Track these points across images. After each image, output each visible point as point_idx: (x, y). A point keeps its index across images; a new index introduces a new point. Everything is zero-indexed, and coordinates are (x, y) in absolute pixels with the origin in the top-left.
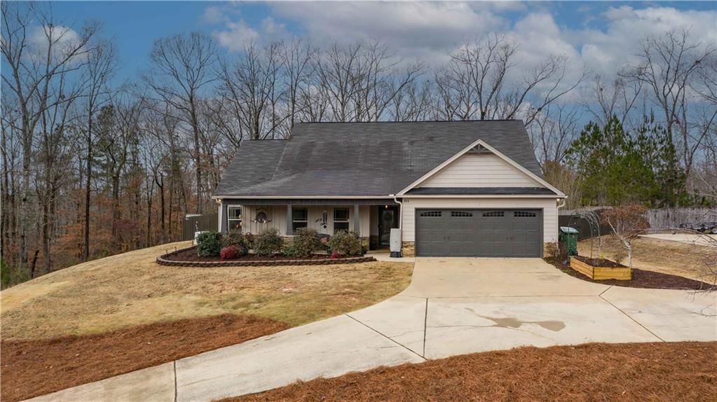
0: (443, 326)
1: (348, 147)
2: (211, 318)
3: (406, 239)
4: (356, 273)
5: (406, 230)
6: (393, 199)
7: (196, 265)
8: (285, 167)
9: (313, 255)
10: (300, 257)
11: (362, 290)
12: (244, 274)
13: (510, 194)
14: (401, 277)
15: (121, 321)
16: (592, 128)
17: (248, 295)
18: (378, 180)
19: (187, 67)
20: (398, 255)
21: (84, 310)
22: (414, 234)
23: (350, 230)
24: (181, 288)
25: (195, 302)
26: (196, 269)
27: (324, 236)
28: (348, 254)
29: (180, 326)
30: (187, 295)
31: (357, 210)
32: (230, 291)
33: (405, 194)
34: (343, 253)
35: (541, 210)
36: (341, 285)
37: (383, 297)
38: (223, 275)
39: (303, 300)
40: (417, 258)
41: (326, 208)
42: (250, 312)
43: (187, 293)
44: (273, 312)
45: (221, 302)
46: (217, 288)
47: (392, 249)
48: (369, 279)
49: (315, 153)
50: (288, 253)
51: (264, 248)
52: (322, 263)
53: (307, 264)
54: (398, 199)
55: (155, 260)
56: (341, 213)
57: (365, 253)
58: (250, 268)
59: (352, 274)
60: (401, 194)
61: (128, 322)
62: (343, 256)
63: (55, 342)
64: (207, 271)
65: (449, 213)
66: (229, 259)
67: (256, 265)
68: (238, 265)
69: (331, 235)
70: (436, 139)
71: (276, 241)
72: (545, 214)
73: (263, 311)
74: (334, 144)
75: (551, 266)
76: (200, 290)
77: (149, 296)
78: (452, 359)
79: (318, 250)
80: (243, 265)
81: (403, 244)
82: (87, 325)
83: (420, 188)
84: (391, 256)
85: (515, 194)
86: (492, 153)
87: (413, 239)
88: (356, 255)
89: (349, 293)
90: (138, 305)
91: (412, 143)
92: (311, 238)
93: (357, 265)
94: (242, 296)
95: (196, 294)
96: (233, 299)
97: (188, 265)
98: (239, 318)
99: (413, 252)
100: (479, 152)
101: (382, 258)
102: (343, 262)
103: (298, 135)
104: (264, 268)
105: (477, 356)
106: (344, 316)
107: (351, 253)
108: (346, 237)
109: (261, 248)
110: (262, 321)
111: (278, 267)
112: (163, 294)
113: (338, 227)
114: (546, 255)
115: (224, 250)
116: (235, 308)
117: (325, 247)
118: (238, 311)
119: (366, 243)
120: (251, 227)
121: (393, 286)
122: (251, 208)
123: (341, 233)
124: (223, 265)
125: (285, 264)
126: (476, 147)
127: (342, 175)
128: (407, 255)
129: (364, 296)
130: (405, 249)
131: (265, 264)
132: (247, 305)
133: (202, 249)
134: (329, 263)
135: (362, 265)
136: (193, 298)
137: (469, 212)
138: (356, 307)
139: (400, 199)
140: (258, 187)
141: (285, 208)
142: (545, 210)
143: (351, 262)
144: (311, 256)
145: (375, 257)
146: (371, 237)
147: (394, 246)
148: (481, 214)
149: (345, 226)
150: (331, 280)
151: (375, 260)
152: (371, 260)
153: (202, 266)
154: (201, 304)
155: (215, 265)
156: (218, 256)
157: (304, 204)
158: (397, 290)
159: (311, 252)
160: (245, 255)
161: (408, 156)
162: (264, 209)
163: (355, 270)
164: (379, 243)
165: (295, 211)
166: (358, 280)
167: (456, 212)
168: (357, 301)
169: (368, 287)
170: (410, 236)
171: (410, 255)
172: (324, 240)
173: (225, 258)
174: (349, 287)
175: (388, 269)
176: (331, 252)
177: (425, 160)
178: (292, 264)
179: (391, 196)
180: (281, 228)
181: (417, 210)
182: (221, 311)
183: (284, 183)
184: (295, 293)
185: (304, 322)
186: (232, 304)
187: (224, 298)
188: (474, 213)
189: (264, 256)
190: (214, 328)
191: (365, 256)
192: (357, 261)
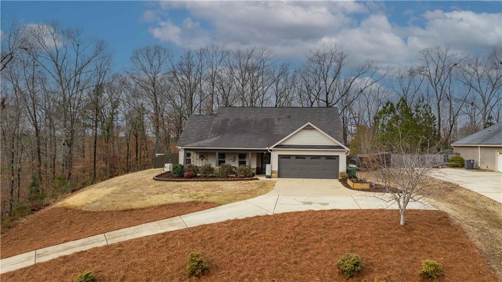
0: (282, 204)
1: (246, 121)
2: (188, 202)
3: (273, 170)
4: (249, 185)
5: (273, 165)
6: (267, 150)
7: (174, 181)
8: (213, 132)
9: (229, 177)
10: (223, 178)
11: (252, 192)
12: (198, 185)
13: (323, 148)
14: (269, 187)
15: (149, 203)
16: (390, 104)
17: (202, 194)
18: (261, 140)
19: (152, 65)
20: (270, 177)
21: (131, 199)
22: (277, 167)
23: (247, 165)
24: (170, 191)
25: (179, 196)
26: (174, 182)
27: (234, 167)
28: (246, 176)
29: (176, 205)
30: (175, 194)
31: (250, 155)
32: (193, 192)
33: (274, 148)
34: (243, 176)
35: (338, 156)
36: (243, 190)
37: (261, 195)
38: (188, 185)
39: (227, 196)
40: (279, 179)
41: (235, 153)
42: (204, 200)
43: (174, 193)
44: (215, 200)
45: (190, 196)
46: (186, 191)
47: (267, 174)
48: (255, 187)
49: (229, 124)
50: (217, 175)
51: (205, 173)
52: (233, 180)
53: (226, 180)
54: (270, 150)
55: (152, 178)
56: (242, 156)
57: (254, 176)
58: (200, 182)
59: (248, 185)
60: (271, 148)
61: (153, 204)
62: (243, 177)
63: (125, 211)
64: (179, 183)
65: (295, 157)
66: (189, 178)
67: (202, 181)
68: (194, 181)
69: (238, 167)
70: (292, 117)
71: (211, 170)
72: (340, 158)
73: (210, 199)
74: (239, 119)
75: (340, 183)
76: (179, 192)
77: (157, 194)
78: (283, 213)
79: (231, 174)
80: (196, 181)
81: (272, 172)
82: (136, 205)
83: (281, 145)
84: (266, 178)
85: (326, 148)
86: (315, 129)
87: (277, 170)
88: (249, 177)
89: (246, 193)
90: (154, 197)
91: (279, 119)
92: (227, 168)
93: (250, 181)
94: (199, 194)
95: (178, 193)
96: (196, 195)
97: (170, 181)
98: (200, 202)
99: (277, 176)
100: (309, 128)
101: (262, 178)
102: (243, 180)
103: (220, 114)
104: (206, 182)
105: (292, 212)
106: (244, 201)
107: (248, 176)
108: (245, 168)
109: (204, 173)
110: (210, 203)
111: (213, 182)
112: (163, 193)
113: (241, 163)
114: (340, 178)
115: (186, 174)
116: (197, 198)
117: (234, 173)
118: (199, 200)
119: (254, 171)
120: (197, 162)
121: (265, 190)
122: (197, 153)
123: (242, 166)
124: (187, 181)
125: (216, 181)
126: (308, 126)
127: (243, 137)
128: (274, 177)
129: (252, 194)
130: (273, 174)
131: (206, 181)
132: (202, 197)
133: (175, 173)
134: (236, 180)
135: (252, 182)
136: (178, 195)
137: (304, 157)
138: (249, 198)
139: (271, 150)
140: (201, 143)
141: (215, 153)
142: (340, 156)
143: (247, 180)
144: (228, 177)
145: (258, 178)
146: (257, 168)
147: (268, 173)
148: (309, 158)
149: (244, 163)
150: (238, 187)
151: (258, 179)
152: (257, 179)
153: (176, 181)
154: (182, 197)
155: (183, 181)
156: (183, 176)
157: (224, 152)
158: (267, 192)
159: (228, 175)
160: (196, 176)
161: (277, 126)
162: (203, 154)
163: (249, 183)
164: (261, 171)
165: (219, 154)
166: (250, 188)
167: (297, 157)
168: (250, 196)
169: (254, 191)
170: (276, 168)
171: (275, 177)
172: (234, 169)
173: (186, 178)
174: (246, 191)
175: (264, 183)
176: (237, 175)
177: (285, 129)
178: (219, 181)
179: (267, 148)
180: (213, 163)
181: (279, 155)
182: (191, 200)
183: (215, 140)
184: (223, 193)
185: (228, 203)
186: (195, 197)
187: (191, 195)
188: (306, 157)
189: (205, 177)
190: (190, 206)
191: (254, 177)
192: (250, 180)
